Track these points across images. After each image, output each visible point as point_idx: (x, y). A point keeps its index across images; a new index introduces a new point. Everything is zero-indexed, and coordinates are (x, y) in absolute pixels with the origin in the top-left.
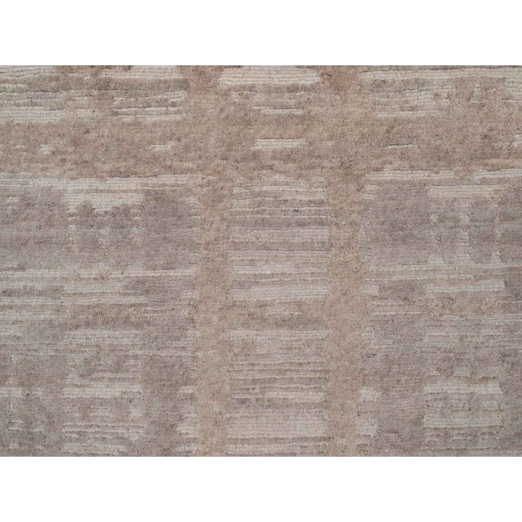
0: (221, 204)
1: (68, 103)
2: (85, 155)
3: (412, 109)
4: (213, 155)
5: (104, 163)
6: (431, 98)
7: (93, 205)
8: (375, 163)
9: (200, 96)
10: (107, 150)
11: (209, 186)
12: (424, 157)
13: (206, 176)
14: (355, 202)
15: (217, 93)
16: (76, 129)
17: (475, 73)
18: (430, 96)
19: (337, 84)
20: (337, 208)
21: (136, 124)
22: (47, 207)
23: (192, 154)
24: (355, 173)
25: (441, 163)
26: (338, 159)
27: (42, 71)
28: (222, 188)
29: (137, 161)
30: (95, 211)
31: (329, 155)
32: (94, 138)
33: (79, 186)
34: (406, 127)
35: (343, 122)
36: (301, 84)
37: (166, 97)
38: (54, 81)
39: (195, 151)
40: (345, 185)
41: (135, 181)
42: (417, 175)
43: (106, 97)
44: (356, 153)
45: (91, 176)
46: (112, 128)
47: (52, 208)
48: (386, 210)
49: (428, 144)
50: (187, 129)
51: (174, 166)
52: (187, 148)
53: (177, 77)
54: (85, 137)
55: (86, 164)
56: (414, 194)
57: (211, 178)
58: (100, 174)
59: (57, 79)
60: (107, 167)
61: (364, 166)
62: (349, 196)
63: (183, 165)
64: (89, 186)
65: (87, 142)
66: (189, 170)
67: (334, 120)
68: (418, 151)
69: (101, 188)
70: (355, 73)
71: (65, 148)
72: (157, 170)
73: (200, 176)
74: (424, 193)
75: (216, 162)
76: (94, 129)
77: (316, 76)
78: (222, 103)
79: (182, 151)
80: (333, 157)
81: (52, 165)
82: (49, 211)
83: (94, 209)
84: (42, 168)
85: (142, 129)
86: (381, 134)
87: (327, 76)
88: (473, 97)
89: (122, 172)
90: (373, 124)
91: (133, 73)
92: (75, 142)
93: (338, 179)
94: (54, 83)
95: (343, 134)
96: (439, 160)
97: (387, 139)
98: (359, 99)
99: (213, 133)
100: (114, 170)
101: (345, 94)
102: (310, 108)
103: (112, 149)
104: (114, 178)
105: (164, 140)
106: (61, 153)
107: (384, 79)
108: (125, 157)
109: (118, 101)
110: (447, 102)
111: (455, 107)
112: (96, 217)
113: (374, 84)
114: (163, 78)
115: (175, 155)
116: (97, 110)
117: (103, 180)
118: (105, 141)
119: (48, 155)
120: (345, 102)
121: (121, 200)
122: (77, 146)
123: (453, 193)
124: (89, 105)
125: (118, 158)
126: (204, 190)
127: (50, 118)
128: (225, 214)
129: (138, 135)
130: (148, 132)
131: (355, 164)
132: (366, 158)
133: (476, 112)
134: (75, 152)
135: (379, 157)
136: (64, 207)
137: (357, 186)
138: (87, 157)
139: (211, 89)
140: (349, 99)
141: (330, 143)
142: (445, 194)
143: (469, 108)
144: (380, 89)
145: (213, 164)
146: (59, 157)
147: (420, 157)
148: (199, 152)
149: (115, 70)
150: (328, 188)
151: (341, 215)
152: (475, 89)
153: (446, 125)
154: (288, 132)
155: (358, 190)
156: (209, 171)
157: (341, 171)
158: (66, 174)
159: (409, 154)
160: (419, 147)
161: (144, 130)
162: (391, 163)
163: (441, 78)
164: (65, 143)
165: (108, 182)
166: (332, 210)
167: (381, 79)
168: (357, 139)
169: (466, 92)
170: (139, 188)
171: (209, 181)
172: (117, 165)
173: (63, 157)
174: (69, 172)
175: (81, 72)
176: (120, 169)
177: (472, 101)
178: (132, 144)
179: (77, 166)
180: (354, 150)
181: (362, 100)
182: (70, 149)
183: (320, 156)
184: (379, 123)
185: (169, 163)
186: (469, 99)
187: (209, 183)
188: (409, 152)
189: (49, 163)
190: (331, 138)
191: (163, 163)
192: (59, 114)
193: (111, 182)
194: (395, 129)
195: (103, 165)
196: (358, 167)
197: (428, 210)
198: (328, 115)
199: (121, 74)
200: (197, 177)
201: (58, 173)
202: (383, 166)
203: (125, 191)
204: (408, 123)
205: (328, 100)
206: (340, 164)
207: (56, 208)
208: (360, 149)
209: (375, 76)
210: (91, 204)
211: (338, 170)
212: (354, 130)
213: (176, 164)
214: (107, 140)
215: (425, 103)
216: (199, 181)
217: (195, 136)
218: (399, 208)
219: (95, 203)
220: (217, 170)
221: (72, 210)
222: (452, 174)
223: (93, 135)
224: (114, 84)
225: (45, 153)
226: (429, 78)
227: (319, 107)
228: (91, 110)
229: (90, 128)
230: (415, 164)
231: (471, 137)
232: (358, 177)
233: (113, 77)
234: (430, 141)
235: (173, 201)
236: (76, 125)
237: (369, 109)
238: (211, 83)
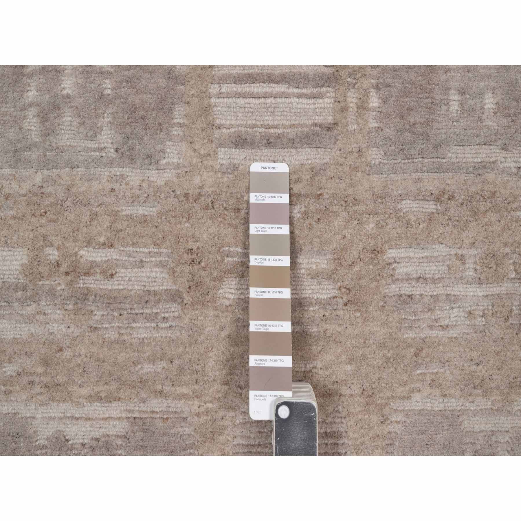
0: (221, 438)
1: (38, 317)
2: (58, 377)
3: (443, 328)
4: (212, 379)
5: (81, 386)
6: (464, 317)
7: (67, 435)
8: (400, 391)
9: (197, 312)
10: (85, 371)
11: (207, 415)
12: (457, 384)
13: (203, 404)
14: (378, 436)
15: (216, 308)
16: (47, 347)
17: (513, 289)
18: (463, 314)
19: (357, 299)
20: (358, 443)
21: (120, 342)
22: (10, 438)
23: (187, 378)
24: (378, 402)
25: (477, 392)
26: (359, 386)
27: (6, 277)
28: (223, 419)
29: (120, 384)
30: (70, 442)
31: (349, 380)
32: (68, 357)
33: (49, 412)
34: (436, 350)
35: (365, 342)
36: (315, 298)
37: (156, 311)
38: (20, 290)
39: (190, 374)
40: (366, 416)
41: (119, 408)
42: (449, 404)
43: (84, 312)
44: (379, 379)
45: (64, 401)
46: (91, 346)
47: (17, 440)
48: (414, 446)
49: (462, 370)
50: (181, 349)
51: (165, 392)
52: (181, 371)
53: (169, 288)
54: (58, 356)
55: (59, 387)
56: (446, 428)
57: (210, 405)
58: (76, 400)
59: (24, 289)
60: (84, 391)
61: (389, 394)
62: (371, 429)
63: (176, 390)
64: (62, 413)
65: (60, 362)
66: (183, 396)
67: (353, 341)
68: (450, 378)
69: (77, 416)
70: (377, 286)
71: (34, 369)
72: (144, 396)
73: (196, 403)
74: (458, 427)
75: (215, 388)
76: (69, 347)
77: (333, 289)
78: (222, 320)
79: (175, 374)
80: (353, 384)
81: (18, 388)
82: (14, 444)
83: (67, 441)
84: (5, 392)
85: (126, 348)
86: (408, 358)
87: (345, 290)
88: (512, 317)
89: (103, 397)
90: (398, 347)
91: (117, 283)
92: (45, 362)
93: (359, 409)
94: (20, 293)
95: (364, 357)
96: (475, 388)
97: (415, 364)
98: (383, 317)
99: (211, 355)
100: (93, 395)
101: (366, 311)
102: (325, 326)
103: (90, 370)
104: (92, 404)
105: (152, 360)
106: (29, 373)
107: (410, 293)
108: (107, 380)
109: (98, 314)
110: (482, 321)
111: (492, 328)
112: (71, 450)
113: (400, 300)
114: (152, 289)
115: (167, 378)
116: (72, 326)
117: (79, 406)
118: (82, 361)
119: (12, 376)
120: (366, 320)
121: (102, 430)
122: (47, 366)
123: (490, 425)
124: (63, 320)
125: (98, 381)
126: (201, 419)
127: (15, 332)
128: (227, 448)
129: (122, 354)
130: (135, 351)
131: (378, 392)
132: (390, 385)
133: (515, 334)
134: (46, 373)
135: (405, 384)
136: (31, 438)
137: (381, 418)
138: (61, 379)
139: (209, 304)
140: (371, 316)
141: (349, 368)
142: (482, 426)
143: (507, 329)
144: (406, 306)
145: (212, 390)
146: (26, 379)
147: (453, 384)
148: (195, 375)
149: (94, 278)
150: (347, 419)
151: (362, 450)
152: (514, 308)
153: (481, 348)
154: (300, 353)
155: (382, 422)
156: (208, 398)
157: (361, 400)
158: (34, 399)
159: (440, 381)
160: (452, 373)
161: (129, 349)
162: (419, 391)
163: (475, 294)
164: (33, 362)
165: (86, 408)
166: (352, 445)
167: (407, 293)
168: (381, 363)
169: (504, 310)
170: (124, 415)
171: (207, 409)
172: (97, 389)
173: (31, 378)
174: (38, 397)
175: (54, 279)
176: (101, 395)
177: (511, 321)
178: (115, 364)
179: (47, 390)
180: (377, 376)
181: (386, 318)
182: (40, 370)
183: (337, 382)
184: (405, 345)
185: (159, 387)
186: (507, 319)
187: (207, 412)
188: (441, 379)
189: (13, 386)
190: (350, 361)
191: (151, 387)
192: (26, 329)
193: (89, 408)
194: (424, 351)
195: (80, 389)
196: (381, 395)
197: (462, 446)
198: (347, 335)
199: (102, 282)
200: (193, 405)
201: (24, 397)
202: (411, 395)
203: (106, 419)
204: (439, 345)
205: (347, 317)
206: (361, 392)
207: (22, 439)
208: (384, 375)
209: (400, 290)
210: (65, 434)
211: (358, 398)
212: (377, 352)
213: (168, 388)
214: (85, 360)
215: (457, 321)
216: (195, 408)
217: (190, 357)
218: (429, 443)
219: (70, 433)
220: (217, 396)
221: (41, 441)
222: (489, 403)
223: (67, 354)
224: (93, 297)
225: (8, 373)
226: (462, 294)
227: (337, 326)
228: (65, 325)
229: (65, 346)
230: (447, 392)
231: (510, 362)
232: (382, 407)
233: (92, 286)
234: (463, 366)
235: (164, 434)
236: (47, 342)
237: (394, 330)
238: (210, 296)
